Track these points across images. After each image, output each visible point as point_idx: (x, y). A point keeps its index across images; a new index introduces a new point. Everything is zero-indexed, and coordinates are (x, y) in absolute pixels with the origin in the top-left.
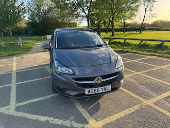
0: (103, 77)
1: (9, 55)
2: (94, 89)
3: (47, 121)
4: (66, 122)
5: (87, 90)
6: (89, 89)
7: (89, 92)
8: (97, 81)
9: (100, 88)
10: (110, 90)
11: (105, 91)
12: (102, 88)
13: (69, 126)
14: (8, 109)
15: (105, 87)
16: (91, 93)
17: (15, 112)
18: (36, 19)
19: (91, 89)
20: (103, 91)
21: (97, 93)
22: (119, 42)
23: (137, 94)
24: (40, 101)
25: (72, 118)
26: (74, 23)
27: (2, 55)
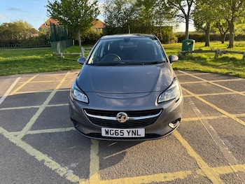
0: (130, 113)
1: (64, 70)
2: (114, 129)
3: (43, 161)
4: (61, 169)
5: (103, 130)
6: (107, 129)
7: (107, 132)
8: (120, 118)
9: (125, 131)
10: (143, 135)
11: (134, 136)
12: (129, 130)
13: (62, 175)
14: (16, 136)
15: (134, 130)
16: (109, 135)
17: (21, 141)
18: (115, 22)
19: (110, 129)
20: (131, 136)
21: (119, 136)
22: (233, 59)
23: (199, 153)
24: (54, 133)
25: (74, 165)
26: (168, 27)
27: (56, 69)
